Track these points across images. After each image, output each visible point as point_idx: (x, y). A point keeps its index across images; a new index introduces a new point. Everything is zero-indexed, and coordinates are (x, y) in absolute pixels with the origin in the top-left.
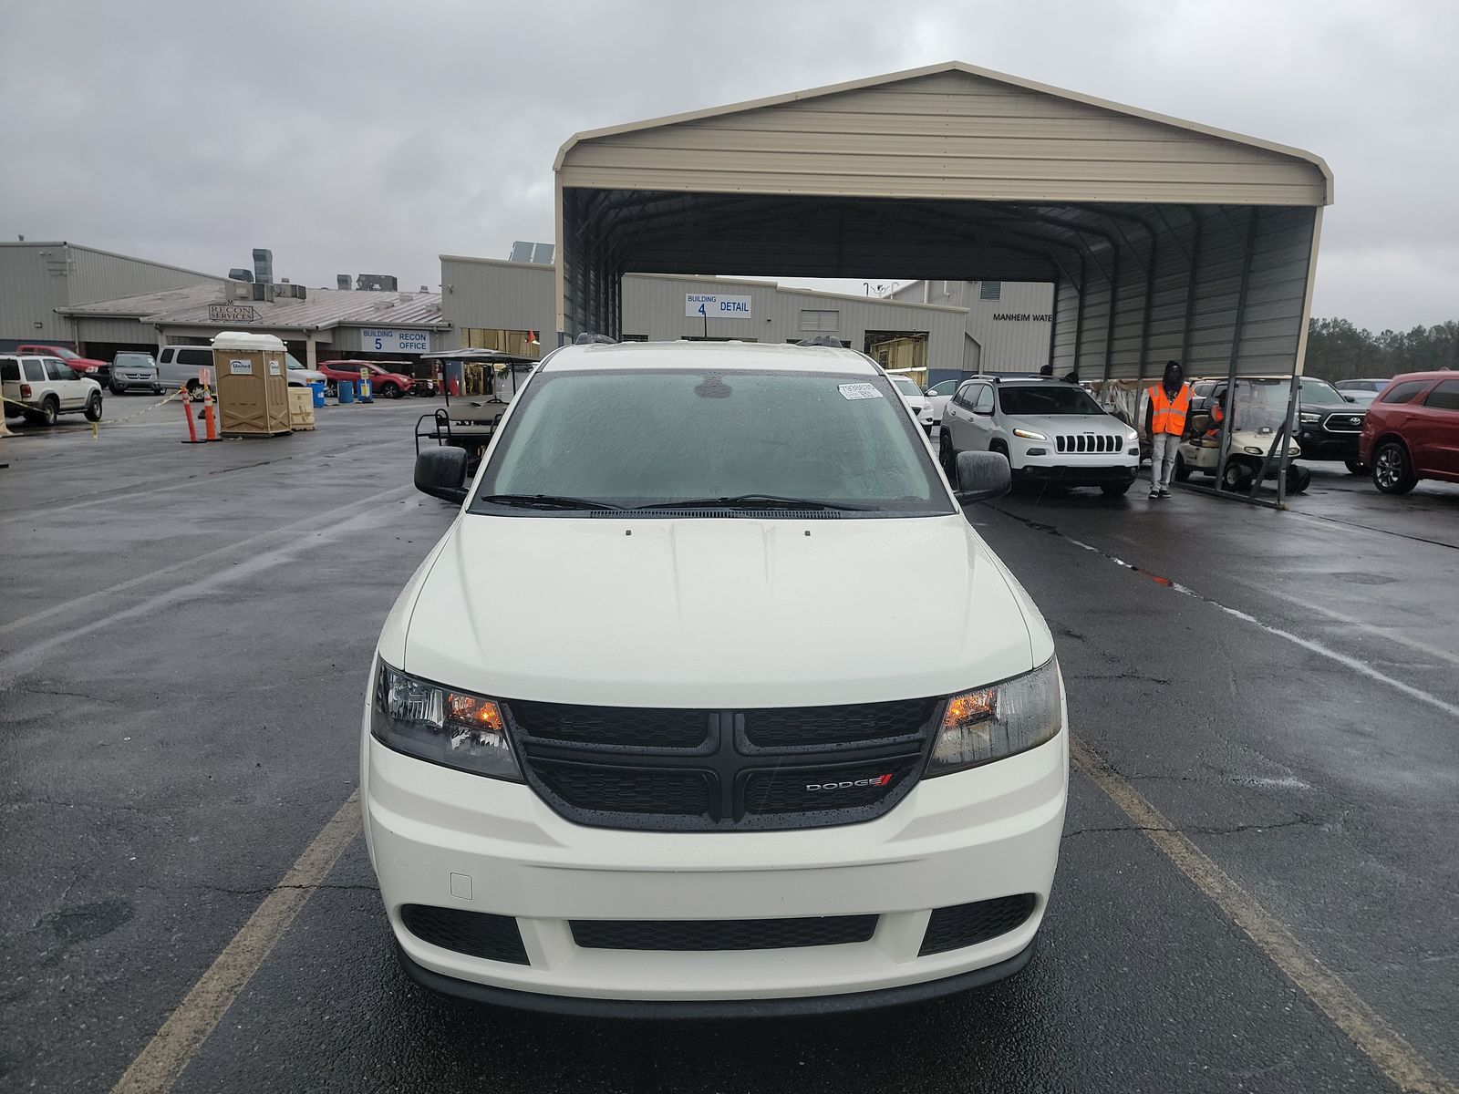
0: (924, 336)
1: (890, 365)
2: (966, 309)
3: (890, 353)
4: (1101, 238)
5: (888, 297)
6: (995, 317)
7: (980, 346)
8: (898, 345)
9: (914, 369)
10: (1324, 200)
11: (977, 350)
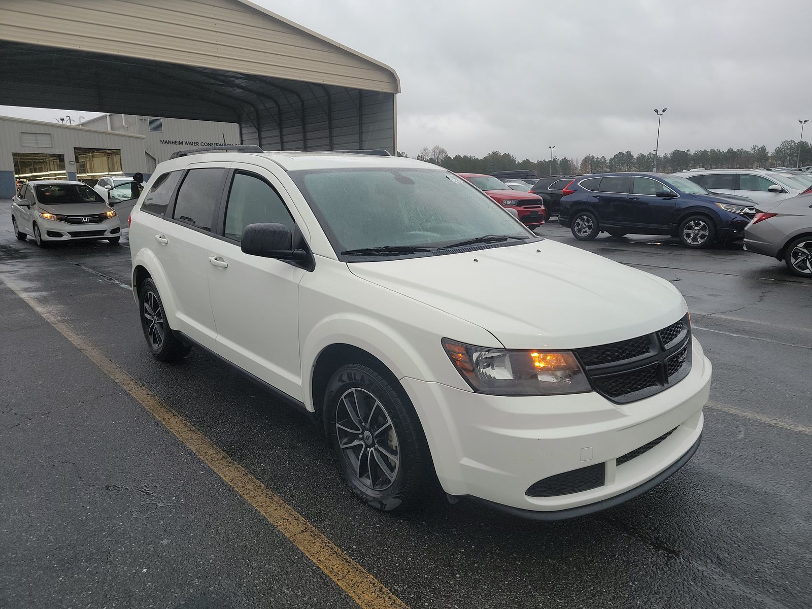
0: (117, 152)
1: (89, 170)
2: (143, 136)
3: (88, 162)
4: (271, 100)
5: (79, 125)
6: (162, 142)
7: (155, 159)
8: (93, 158)
9: (110, 173)
10: (397, 90)
11: (153, 161)
